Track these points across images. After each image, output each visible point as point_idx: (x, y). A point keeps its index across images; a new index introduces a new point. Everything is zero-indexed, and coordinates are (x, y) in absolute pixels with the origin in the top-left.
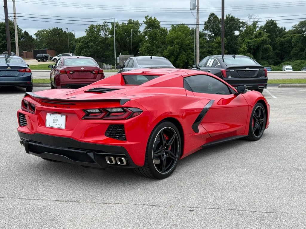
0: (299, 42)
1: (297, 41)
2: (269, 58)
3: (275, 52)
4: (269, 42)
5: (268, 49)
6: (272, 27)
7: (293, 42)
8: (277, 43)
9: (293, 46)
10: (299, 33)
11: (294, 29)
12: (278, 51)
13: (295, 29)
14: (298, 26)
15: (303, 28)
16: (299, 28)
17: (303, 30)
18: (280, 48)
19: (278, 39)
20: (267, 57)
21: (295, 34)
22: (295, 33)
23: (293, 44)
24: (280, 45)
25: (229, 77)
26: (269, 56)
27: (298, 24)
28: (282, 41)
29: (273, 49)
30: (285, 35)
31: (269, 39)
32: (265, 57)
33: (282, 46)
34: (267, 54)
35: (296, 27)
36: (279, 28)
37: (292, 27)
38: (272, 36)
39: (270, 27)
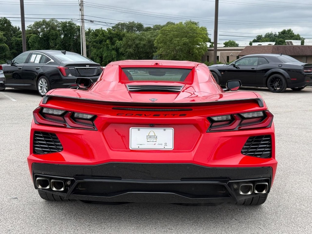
0: (35, 43)
1: (34, 42)
2: (6, 58)
3: (12, 51)
4: (5, 41)
5: (5, 48)
6: (6, 25)
7: (30, 42)
8: (13, 42)
9: (30, 46)
10: (34, 33)
11: (29, 29)
12: (14, 51)
13: (31, 29)
14: (33, 26)
15: (39, 29)
16: (34, 28)
17: (38, 30)
18: (16, 48)
19: (13, 38)
20: (4, 56)
21: (31, 35)
22: (31, 33)
23: (30, 44)
24: (16, 44)
25: (70, 76)
26: (5, 56)
27: (33, 25)
28: (18, 41)
29: (10, 49)
30: (20, 34)
31: (5, 38)
32: (2, 56)
33: (18, 46)
34: (4, 54)
35: (31, 28)
36: (13, 27)
37: (27, 27)
38: (7, 35)
39: (4, 25)
